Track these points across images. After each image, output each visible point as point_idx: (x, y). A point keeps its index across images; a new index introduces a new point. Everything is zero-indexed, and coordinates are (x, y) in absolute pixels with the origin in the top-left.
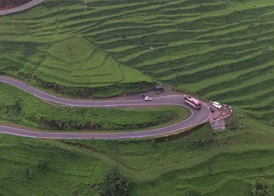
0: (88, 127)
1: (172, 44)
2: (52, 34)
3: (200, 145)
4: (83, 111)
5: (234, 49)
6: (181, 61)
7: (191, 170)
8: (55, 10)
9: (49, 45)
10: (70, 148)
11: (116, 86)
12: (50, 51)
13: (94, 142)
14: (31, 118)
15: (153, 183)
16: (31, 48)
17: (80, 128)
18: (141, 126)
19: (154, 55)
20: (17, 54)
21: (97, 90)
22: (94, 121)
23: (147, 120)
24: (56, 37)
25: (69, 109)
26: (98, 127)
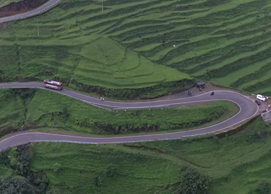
0: (145, 129)
1: (192, 40)
2: (79, 36)
3: (256, 138)
4: (138, 113)
5: (249, 41)
6: (206, 56)
7: (256, 163)
8: (72, 11)
9: (80, 47)
10: (135, 151)
11: (161, 85)
12: (82, 53)
13: (157, 143)
14: (84, 124)
15: (226, 179)
16: (61, 52)
17: (136, 131)
18: (196, 124)
19: (180, 51)
20: (48, 58)
21: (143, 90)
22: (150, 122)
23: (202, 117)
24: (84, 39)
25: (123, 112)
26: (155, 128)
